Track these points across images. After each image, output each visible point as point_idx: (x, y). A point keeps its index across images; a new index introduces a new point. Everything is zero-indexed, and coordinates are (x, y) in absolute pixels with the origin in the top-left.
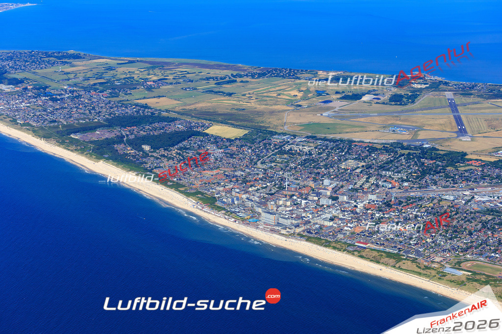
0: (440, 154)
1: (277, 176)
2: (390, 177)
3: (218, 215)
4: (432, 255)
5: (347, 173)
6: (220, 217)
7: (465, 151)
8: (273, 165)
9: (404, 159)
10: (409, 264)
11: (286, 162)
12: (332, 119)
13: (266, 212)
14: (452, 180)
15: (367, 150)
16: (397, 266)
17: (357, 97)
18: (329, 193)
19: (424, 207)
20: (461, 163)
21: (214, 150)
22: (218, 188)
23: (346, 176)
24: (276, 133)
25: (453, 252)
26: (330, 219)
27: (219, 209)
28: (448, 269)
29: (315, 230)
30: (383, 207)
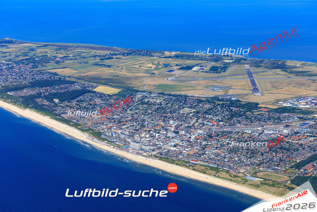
0: (242, 104)
1: (140, 118)
2: (211, 118)
3: (103, 144)
4: (238, 168)
5: (184, 116)
6: (104, 145)
7: (257, 102)
9: (220, 107)
10: (224, 174)
11: (145, 109)
12: (174, 82)
13: (133, 142)
14: (250, 121)
15: (197, 102)
16: (217, 175)
17: (189, 68)
18: (173, 129)
19: (233, 138)
20: (256, 110)
21: (100, 102)
22: (102, 126)
23: (183, 118)
24: (139, 91)
25: (251, 166)
26: (174, 146)
27: (104, 140)
28: (249, 177)
29: (164, 153)
30: (207, 138)
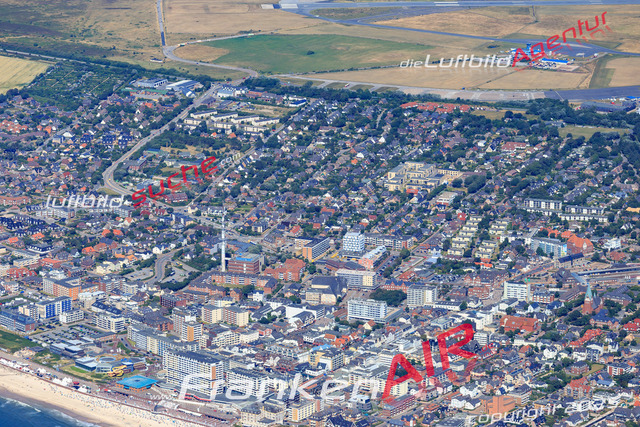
1: (178, 220)
2: (554, 218)
3: (10, 364)
5: (410, 209)
6: (20, 370)
8: (156, 183)
9: (586, 156)
12: (314, 22)
13: (175, 352)
15: (458, 128)
18: (368, 281)
24: (141, 72)
26: (396, 373)
27: (11, 342)
29: (354, 413)
30: (561, 326)
